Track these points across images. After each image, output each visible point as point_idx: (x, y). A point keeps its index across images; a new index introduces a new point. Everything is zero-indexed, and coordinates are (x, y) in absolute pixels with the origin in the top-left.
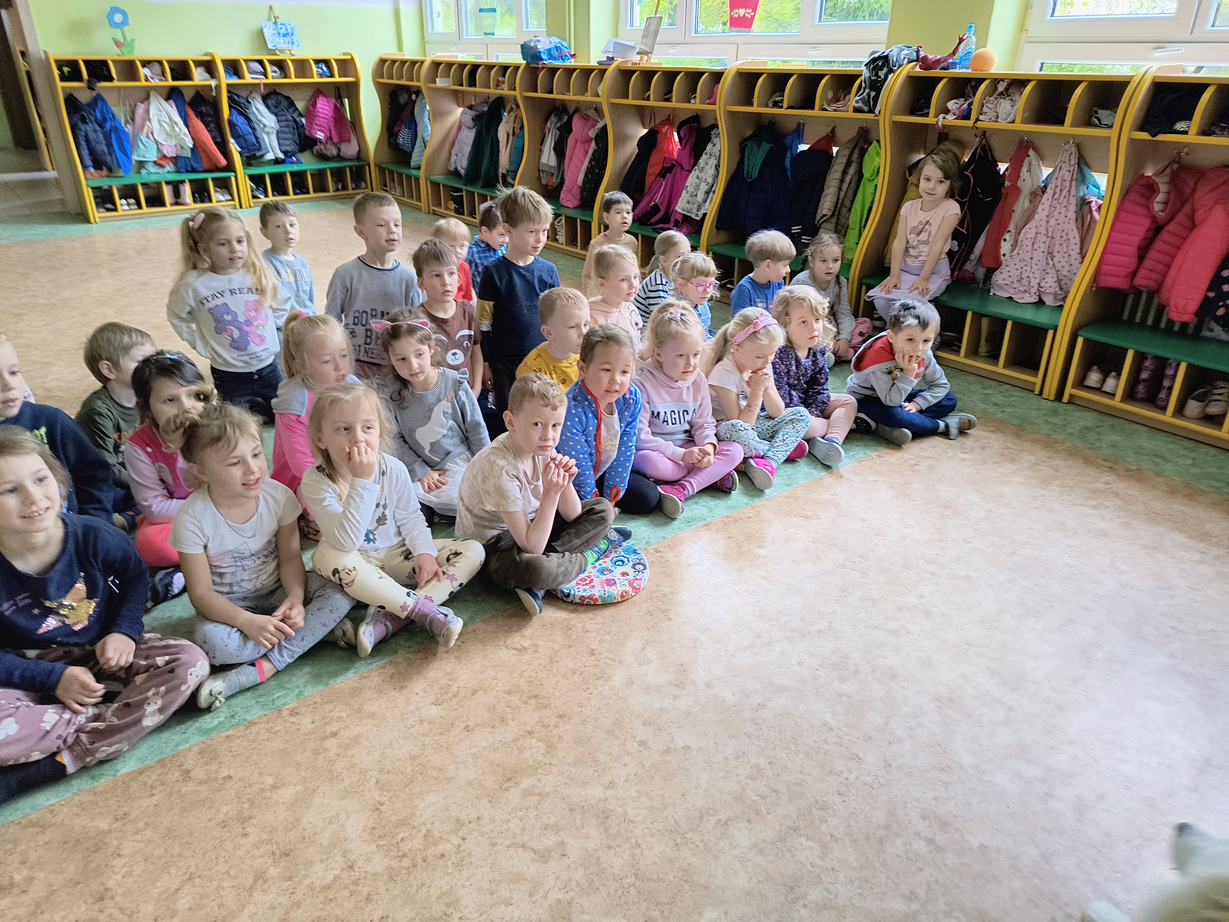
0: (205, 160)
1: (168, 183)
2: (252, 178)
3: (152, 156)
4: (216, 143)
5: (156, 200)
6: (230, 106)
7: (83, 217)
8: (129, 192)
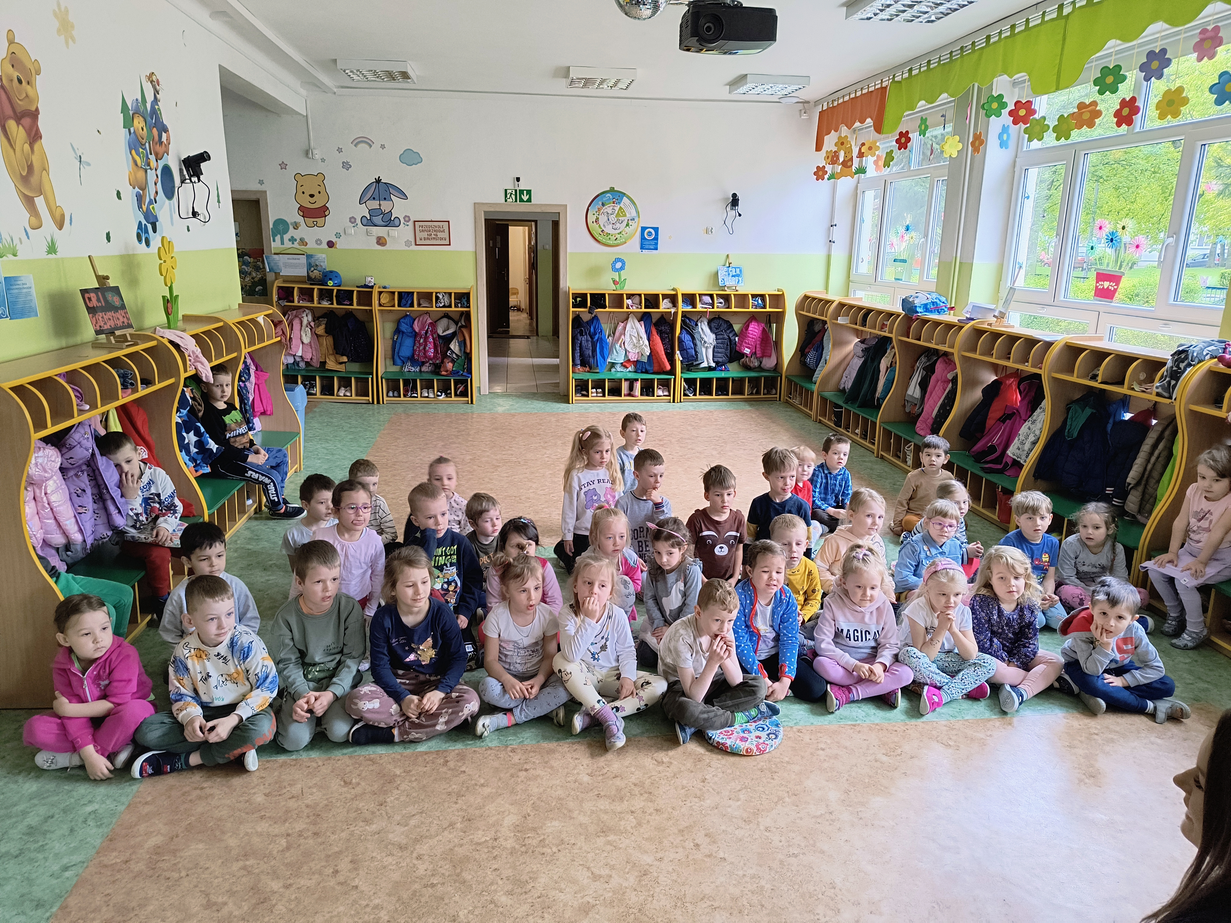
0: (656, 365)
1: (626, 380)
2: (686, 380)
3: (621, 359)
4: (666, 354)
5: (616, 391)
6: (682, 328)
7: (565, 398)
8: (599, 384)
